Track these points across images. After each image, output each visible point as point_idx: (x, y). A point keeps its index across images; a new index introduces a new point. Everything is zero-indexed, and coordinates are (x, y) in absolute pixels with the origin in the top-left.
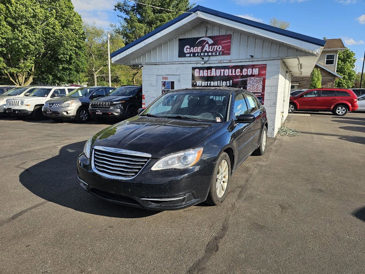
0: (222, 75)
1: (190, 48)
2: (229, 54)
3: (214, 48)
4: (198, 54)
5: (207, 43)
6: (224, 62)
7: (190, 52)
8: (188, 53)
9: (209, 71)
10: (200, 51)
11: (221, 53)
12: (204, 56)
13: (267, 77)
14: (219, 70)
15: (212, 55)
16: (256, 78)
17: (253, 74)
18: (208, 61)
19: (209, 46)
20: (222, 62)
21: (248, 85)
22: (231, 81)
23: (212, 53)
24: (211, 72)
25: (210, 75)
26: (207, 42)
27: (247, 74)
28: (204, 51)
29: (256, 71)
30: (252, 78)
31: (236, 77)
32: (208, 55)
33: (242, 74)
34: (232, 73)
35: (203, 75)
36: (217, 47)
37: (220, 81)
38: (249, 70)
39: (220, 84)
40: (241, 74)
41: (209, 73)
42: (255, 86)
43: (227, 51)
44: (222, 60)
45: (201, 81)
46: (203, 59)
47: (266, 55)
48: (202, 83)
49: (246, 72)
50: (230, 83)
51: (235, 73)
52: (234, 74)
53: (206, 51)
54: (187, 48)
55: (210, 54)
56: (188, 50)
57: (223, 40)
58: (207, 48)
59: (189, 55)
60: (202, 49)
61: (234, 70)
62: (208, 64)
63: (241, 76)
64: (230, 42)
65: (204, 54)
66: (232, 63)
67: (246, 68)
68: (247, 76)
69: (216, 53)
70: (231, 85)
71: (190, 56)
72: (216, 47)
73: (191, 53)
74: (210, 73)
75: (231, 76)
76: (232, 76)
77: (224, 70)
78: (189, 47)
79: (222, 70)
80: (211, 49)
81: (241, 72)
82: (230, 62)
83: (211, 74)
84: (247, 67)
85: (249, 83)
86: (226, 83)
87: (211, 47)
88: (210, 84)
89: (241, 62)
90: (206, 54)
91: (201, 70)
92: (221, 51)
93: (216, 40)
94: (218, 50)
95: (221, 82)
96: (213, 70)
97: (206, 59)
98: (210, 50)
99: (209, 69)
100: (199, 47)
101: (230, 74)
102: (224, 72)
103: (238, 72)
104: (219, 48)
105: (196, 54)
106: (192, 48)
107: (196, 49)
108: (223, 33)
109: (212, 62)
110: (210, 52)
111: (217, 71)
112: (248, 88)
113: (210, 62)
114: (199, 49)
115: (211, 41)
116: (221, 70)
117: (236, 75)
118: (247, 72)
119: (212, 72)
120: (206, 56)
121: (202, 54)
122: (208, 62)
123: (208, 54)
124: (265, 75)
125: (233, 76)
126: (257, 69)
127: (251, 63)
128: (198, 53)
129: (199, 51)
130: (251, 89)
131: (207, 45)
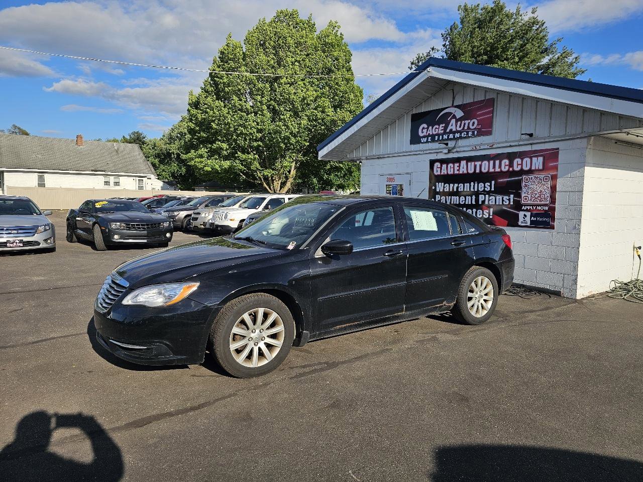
0: (478, 171)
1: (428, 128)
2: (489, 133)
3: (465, 124)
4: (439, 137)
5: (454, 117)
6: (482, 147)
7: (427, 134)
8: (424, 137)
9: (457, 165)
10: (442, 132)
11: (476, 132)
12: (448, 139)
13: (559, 173)
14: (473, 163)
15: (461, 138)
16: (539, 176)
17: (533, 168)
18: (454, 148)
19: (457, 121)
20: (478, 148)
21: (523, 189)
22: (493, 182)
23: (461, 134)
24: (459, 166)
25: (458, 172)
26: (454, 115)
27: (522, 169)
28: (448, 131)
29: (538, 163)
30: (530, 177)
31: (502, 174)
32: (454, 139)
33: (513, 169)
34: (494, 167)
35: (447, 173)
36: (469, 124)
37: (474, 183)
38: (525, 160)
39: (474, 188)
40: (511, 169)
41: (456, 168)
42: (536, 192)
43: (485, 129)
44: (478, 145)
45: (443, 184)
46: (447, 144)
47: (557, 131)
48: (445, 186)
49: (520, 164)
50: (491, 186)
51: (500, 166)
52: (498, 170)
53: (451, 131)
54: (423, 128)
55: (457, 135)
56: (425, 131)
57: (480, 109)
58: (452, 126)
59: (425, 140)
60: (445, 128)
61: (497, 162)
62: (455, 154)
63: (511, 172)
64: (492, 112)
65: (448, 136)
66: (495, 149)
67: (519, 157)
68: (522, 172)
69: (468, 134)
70: (493, 189)
71: (427, 142)
72: (467, 122)
73: (429, 135)
74: (458, 168)
75: (492, 173)
76: (495, 172)
77: (480, 163)
78: (425, 126)
79: (478, 163)
80: (460, 127)
81: (511, 165)
82: (491, 147)
83: (458, 170)
84: (522, 155)
85: (526, 185)
86: (485, 187)
87: (459, 123)
88: (457, 188)
89: (511, 146)
90: (451, 136)
91: (444, 163)
92: (475, 129)
93: (469, 111)
94: (471, 127)
95: (476, 184)
96: (463, 163)
97: (451, 144)
98: (459, 129)
99: (457, 162)
100: (441, 125)
101: (492, 170)
102: (481, 166)
103: (505, 165)
104: (473, 123)
105: (436, 137)
106: (430, 127)
107: (436, 128)
108: (480, 97)
109: (462, 149)
110: (457, 132)
111: (469, 164)
112: (523, 195)
113: (458, 150)
114: (440, 129)
115: (459, 114)
116: (476, 163)
117: (501, 171)
118: (522, 164)
119: (461, 168)
120: (451, 139)
121: (445, 137)
122: (455, 150)
123: (454, 136)
124: (556, 168)
125: (495, 174)
126: (541, 159)
127: (528, 148)
128: (438, 135)
129: (440, 132)
130: (529, 196)
131: (453, 121)
